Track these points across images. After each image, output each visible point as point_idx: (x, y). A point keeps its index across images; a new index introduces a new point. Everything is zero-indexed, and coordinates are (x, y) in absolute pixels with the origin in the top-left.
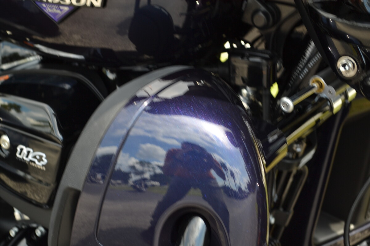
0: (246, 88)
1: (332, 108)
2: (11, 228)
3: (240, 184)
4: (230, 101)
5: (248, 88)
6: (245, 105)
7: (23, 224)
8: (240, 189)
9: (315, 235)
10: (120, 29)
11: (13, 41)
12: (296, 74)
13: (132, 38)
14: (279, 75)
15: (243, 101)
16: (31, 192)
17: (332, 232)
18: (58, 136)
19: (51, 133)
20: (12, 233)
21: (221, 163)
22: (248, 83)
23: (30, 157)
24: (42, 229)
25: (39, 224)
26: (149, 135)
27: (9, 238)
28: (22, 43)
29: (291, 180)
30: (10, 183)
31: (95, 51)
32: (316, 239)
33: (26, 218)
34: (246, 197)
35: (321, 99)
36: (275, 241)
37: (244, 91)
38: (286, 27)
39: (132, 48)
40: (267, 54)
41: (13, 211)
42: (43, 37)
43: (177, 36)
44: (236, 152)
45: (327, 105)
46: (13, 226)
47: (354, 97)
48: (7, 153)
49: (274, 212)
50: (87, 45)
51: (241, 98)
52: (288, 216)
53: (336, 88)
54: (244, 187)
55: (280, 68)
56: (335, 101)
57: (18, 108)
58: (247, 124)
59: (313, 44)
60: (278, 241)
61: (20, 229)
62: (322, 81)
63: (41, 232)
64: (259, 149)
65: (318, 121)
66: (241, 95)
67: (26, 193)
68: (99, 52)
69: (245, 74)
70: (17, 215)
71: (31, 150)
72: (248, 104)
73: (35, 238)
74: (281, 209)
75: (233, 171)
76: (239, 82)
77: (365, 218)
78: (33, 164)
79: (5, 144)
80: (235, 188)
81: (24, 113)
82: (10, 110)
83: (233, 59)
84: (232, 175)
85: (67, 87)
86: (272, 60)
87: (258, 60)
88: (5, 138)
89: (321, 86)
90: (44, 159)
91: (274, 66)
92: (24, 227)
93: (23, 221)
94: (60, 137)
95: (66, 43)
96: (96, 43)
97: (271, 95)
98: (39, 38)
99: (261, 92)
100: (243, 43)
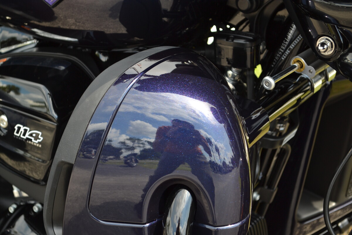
0: (231, 70)
1: (312, 89)
2: (10, 206)
3: (224, 159)
4: (215, 79)
5: (234, 69)
6: (231, 86)
7: (22, 201)
8: (224, 163)
9: (298, 212)
10: (112, 12)
11: (12, 26)
12: (278, 55)
13: (124, 21)
14: (262, 56)
15: (229, 82)
16: (29, 170)
17: (315, 209)
18: (53, 115)
19: (47, 112)
20: (11, 209)
21: (206, 138)
22: (233, 64)
23: (27, 136)
24: (39, 205)
25: (37, 201)
26: (139, 111)
27: (8, 214)
28: (20, 28)
29: (275, 159)
30: (10, 162)
31: (88, 33)
32: (299, 216)
33: (25, 195)
34: (230, 171)
35: (303, 79)
36: (260, 218)
37: (230, 73)
38: (269, 11)
39: (123, 30)
40: (251, 36)
41: (12, 189)
42: (40, 22)
43: (165, 19)
44: (221, 127)
45: (308, 85)
46: (12, 204)
47: (334, 78)
48: (5, 131)
49: (259, 189)
50: (81, 28)
51: (227, 79)
52: (272, 193)
53: (316, 68)
54: (228, 161)
55: (264, 50)
56: (315, 82)
57: (17, 90)
58: (231, 101)
59: (294, 26)
60: (263, 217)
61: (19, 206)
62: (303, 61)
63: (39, 208)
64: (243, 126)
65: (299, 100)
66: (227, 76)
67: (25, 171)
68: (92, 34)
69: (230, 55)
70: (16, 192)
71: (28, 129)
72: (233, 84)
73: (33, 214)
74: (266, 187)
75: (218, 146)
76: (224, 63)
77: (346, 196)
78: (30, 142)
79: (3, 124)
80: (219, 163)
81: (22, 95)
82: (9, 92)
83: (218, 41)
84: (217, 150)
85: (62, 68)
86: (255, 42)
87: (242, 41)
88: (4, 118)
89: (302, 66)
90: (40, 137)
91: (258, 47)
92: (22, 204)
93: (21, 198)
94: (55, 116)
95: (62, 27)
96: (90, 26)
97: (255, 76)
98: (36, 23)
99: (245, 73)
100: (228, 26)
